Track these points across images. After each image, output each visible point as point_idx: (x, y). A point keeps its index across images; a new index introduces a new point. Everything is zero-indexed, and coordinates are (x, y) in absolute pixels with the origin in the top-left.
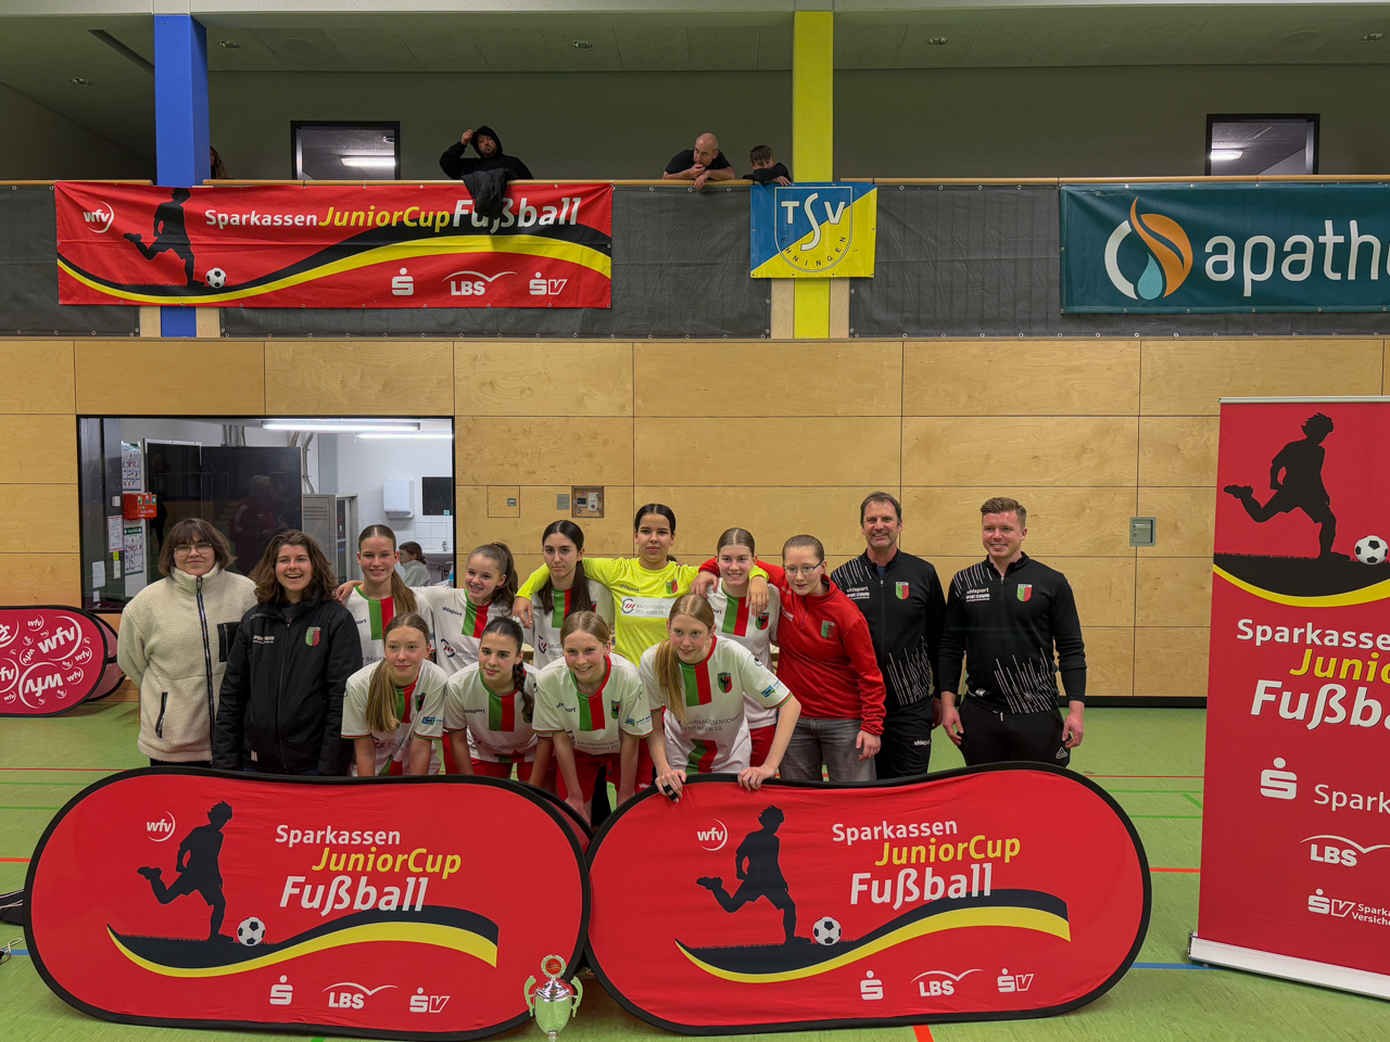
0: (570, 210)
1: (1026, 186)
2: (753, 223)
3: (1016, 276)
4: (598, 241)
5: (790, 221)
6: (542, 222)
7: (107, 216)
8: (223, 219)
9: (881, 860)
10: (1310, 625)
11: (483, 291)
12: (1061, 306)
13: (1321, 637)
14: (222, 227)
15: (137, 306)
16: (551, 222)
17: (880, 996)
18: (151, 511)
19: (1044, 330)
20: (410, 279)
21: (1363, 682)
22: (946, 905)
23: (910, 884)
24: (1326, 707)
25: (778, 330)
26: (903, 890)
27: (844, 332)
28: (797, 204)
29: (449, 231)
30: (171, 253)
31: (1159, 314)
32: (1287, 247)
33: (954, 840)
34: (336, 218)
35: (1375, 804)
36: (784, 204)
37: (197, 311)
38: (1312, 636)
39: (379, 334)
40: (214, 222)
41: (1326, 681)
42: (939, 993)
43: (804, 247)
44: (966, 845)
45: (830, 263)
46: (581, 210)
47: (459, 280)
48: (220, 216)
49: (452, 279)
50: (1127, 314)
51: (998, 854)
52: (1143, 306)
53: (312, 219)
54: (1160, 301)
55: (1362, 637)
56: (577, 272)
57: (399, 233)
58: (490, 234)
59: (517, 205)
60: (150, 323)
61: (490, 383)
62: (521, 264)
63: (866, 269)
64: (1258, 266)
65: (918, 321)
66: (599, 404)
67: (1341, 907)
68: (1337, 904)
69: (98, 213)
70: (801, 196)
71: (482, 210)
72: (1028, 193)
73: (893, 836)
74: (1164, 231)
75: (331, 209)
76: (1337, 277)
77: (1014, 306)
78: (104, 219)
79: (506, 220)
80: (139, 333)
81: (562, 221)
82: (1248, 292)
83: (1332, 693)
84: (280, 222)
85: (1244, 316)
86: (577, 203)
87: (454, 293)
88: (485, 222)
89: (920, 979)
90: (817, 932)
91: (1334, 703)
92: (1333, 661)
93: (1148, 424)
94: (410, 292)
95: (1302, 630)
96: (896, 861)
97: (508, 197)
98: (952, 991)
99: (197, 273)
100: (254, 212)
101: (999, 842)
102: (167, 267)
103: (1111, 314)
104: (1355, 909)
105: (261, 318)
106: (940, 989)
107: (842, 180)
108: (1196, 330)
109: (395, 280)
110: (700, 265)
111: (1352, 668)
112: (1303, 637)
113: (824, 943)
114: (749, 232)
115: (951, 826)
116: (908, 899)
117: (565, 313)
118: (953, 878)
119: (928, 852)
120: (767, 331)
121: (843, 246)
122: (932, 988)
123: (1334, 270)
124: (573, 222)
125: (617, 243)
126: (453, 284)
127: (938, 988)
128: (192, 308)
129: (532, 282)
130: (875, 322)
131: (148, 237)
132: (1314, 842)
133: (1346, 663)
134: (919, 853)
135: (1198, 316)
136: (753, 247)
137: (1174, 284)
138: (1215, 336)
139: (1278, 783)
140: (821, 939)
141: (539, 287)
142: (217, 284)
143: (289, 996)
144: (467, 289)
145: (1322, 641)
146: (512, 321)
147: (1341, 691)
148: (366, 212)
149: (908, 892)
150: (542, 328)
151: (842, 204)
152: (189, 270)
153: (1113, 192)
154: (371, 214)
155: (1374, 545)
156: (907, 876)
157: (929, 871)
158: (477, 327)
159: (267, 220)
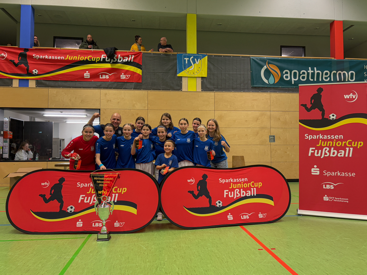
0: (131, 58)
1: (242, 57)
2: (177, 63)
3: (240, 78)
4: (138, 66)
5: (187, 63)
6: (124, 61)
7: (5, 55)
8: (38, 57)
9: (231, 187)
10: (320, 134)
11: (108, 77)
12: (251, 85)
13: (323, 137)
14: (37, 59)
15: (12, 79)
16: (126, 61)
17: (232, 219)
18: (11, 136)
19: (247, 91)
20: (89, 74)
21: (332, 146)
22: (246, 198)
23: (238, 193)
24: (325, 153)
25: (184, 89)
26: (236, 194)
27: (200, 90)
28: (188, 59)
29: (100, 62)
30: (23, 65)
31: (274, 87)
32: (301, 73)
33: (247, 182)
34: (69, 58)
35: (337, 174)
36: (185, 59)
37: (29, 81)
38: (321, 137)
39: (80, 88)
40: (35, 57)
41: (325, 147)
42: (246, 218)
43: (190, 69)
44: (250, 184)
45: (196, 73)
46: (134, 58)
47: (102, 75)
48: (37, 56)
49: (100, 74)
50: (266, 87)
51: (257, 186)
52: (270, 85)
53: (62, 58)
54: (274, 84)
55: (332, 136)
56: (133, 73)
57: (86, 62)
58: (110, 63)
59: (118, 56)
60: (16, 83)
61: (110, 101)
62: (118, 71)
63: (205, 75)
64: (295, 77)
65: (218, 88)
66: (138, 106)
67: (331, 199)
68: (330, 198)
69: (3, 54)
70: (189, 57)
71: (109, 57)
72: (243, 58)
73: (233, 181)
74: (273, 68)
75: (68, 55)
76: (312, 80)
77: (240, 85)
78: (4, 56)
79: (115, 60)
80: (12, 86)
81: (129, 60)
82: (293, 83)
83: (326, 149)
84: (54, 58)
85: (292, 88)
86: (133, 57)
87: (101, 78)
88: (109, 60)
89: (241, 215)
90: (217, 204)
91: (327, 152)
92: (326, 142)
93: (272, 113)
94: (89, 77)
95: (319, 136)
96: (234, 187)
97: (115, 54)
98: (248, 218)
99: (30, 71)
100: (46, 55)
101: (257, 183)
102: (21, 69)
103: (263, 87)
104: (334, 199)
105: (47, 83)
106: (246, 217)
107: (199, 53)
108: (282, 91)
109: (85, 74)
110: (164, 73)
111: (330, 143)
112: (319, 137)
113: (218, 207)
114: (176, 65)
115: (246, 179)
116: (237, 196)
117: (129, 84)
118: (247, 191)
119: (241, 185)
120: (181, 89)
121: (199, 69)
122: (244, 217)
123: (311, 78)
124: (132, 61)
125: (143, 67)
126: (100, 75)
127: (245, 217)
128: (28, 80)
129: (121, 76)
130: (207, 88)
131: (16, 61)
132: (324, 184)
133: (329, 142)
134: (239, 185)
135: (282, 88)
136: (178, 69)
137: (277, 81)
138: (286, 93)
139: (315, 171)
140: (218, 206)
141: (123, 77)
142: (35, 74)
143: (82, 225)
144: (104, 77)
145: (323, 138)
146: (116, 85)
147: (328, 149)
148: (78, 57)
149: (237, 195)
150: (124, 87)
151: (199, 59)
152: (28, 70)
153: (262, 59)
154: (79, 57)
155: (333, 116)
156: (237, 191)
157: (242, 190)
158: (107, 86)
159: (50, 57)
